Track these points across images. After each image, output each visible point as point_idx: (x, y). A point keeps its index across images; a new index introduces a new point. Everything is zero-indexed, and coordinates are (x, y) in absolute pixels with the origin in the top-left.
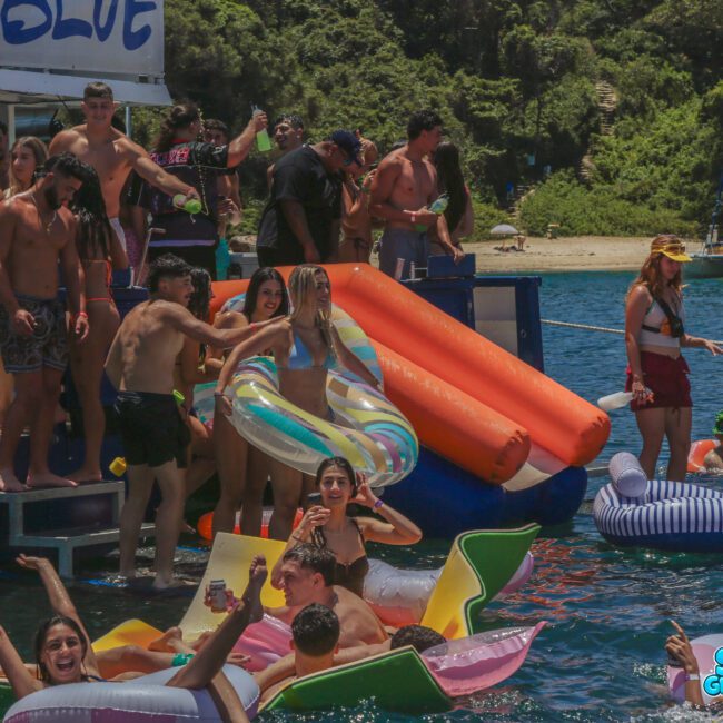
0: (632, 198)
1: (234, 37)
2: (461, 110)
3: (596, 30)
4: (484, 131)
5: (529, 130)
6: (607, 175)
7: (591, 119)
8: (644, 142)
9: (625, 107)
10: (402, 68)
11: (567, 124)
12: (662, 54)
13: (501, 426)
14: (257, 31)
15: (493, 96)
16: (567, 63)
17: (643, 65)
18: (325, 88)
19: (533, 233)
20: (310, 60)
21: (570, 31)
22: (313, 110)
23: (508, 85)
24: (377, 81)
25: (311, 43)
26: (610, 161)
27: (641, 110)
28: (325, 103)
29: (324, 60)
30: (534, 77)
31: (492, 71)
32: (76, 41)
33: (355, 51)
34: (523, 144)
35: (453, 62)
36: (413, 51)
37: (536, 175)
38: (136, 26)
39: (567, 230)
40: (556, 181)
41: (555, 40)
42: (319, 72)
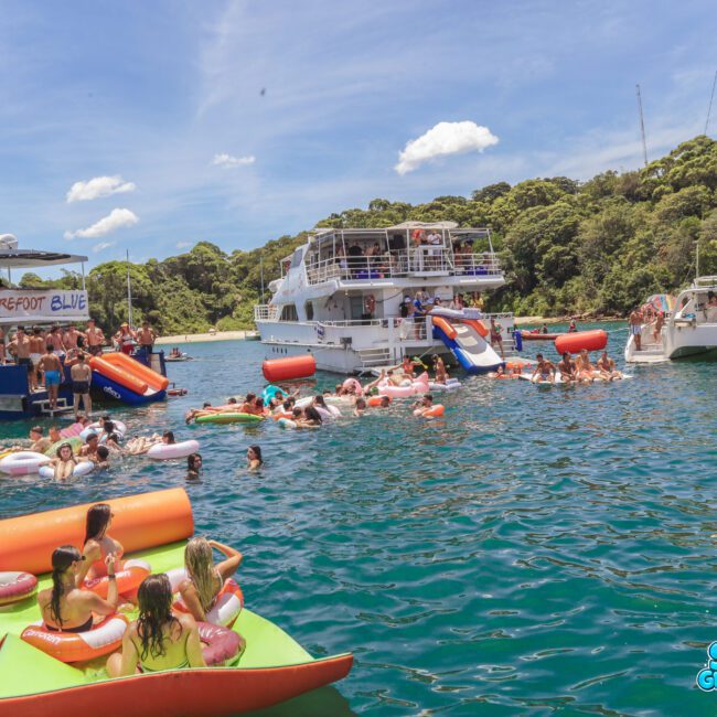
0: (244, 322)
1: (145, 287)
2: (203, 302)
3: (236, 282)
4: (208, 307)
5: (219, 306)
6: (238, 316)
7: (234, 303)
8: (247, 308)
9: (243, 300)
10: (188, 293)
11: (229, 304)
12: (251, 288)
13: (142, 383)
14: (151, 285)
15: (210, 298)
16: (228, 290)
17: (246, 290)
18: (170, 298)
19: (221, 330)
20: (165, 292)
21: (230, 282)
22: (166, 303)
23: (213, 296)
24: (183, 296)
25: (167, 287)
26: (239, 313)
27: (246, 301)
28: (169, 302)
29: (169, 291)
30: (220, 294)
31: (210, 292)
32: (67, 309)
33: (177, 289)
34: (218, 309)
35: (201, 290)
36: (191, 288)
37: (222, 317)
38: (82, 304)
39: (228, 329)
40: (227, 318)
41: (226, 285)
42: (168, 294)
